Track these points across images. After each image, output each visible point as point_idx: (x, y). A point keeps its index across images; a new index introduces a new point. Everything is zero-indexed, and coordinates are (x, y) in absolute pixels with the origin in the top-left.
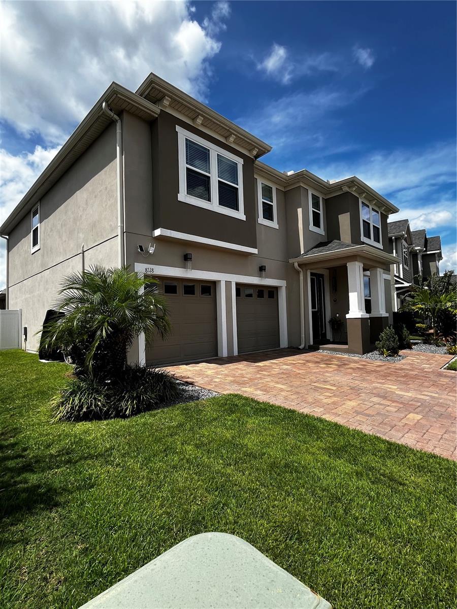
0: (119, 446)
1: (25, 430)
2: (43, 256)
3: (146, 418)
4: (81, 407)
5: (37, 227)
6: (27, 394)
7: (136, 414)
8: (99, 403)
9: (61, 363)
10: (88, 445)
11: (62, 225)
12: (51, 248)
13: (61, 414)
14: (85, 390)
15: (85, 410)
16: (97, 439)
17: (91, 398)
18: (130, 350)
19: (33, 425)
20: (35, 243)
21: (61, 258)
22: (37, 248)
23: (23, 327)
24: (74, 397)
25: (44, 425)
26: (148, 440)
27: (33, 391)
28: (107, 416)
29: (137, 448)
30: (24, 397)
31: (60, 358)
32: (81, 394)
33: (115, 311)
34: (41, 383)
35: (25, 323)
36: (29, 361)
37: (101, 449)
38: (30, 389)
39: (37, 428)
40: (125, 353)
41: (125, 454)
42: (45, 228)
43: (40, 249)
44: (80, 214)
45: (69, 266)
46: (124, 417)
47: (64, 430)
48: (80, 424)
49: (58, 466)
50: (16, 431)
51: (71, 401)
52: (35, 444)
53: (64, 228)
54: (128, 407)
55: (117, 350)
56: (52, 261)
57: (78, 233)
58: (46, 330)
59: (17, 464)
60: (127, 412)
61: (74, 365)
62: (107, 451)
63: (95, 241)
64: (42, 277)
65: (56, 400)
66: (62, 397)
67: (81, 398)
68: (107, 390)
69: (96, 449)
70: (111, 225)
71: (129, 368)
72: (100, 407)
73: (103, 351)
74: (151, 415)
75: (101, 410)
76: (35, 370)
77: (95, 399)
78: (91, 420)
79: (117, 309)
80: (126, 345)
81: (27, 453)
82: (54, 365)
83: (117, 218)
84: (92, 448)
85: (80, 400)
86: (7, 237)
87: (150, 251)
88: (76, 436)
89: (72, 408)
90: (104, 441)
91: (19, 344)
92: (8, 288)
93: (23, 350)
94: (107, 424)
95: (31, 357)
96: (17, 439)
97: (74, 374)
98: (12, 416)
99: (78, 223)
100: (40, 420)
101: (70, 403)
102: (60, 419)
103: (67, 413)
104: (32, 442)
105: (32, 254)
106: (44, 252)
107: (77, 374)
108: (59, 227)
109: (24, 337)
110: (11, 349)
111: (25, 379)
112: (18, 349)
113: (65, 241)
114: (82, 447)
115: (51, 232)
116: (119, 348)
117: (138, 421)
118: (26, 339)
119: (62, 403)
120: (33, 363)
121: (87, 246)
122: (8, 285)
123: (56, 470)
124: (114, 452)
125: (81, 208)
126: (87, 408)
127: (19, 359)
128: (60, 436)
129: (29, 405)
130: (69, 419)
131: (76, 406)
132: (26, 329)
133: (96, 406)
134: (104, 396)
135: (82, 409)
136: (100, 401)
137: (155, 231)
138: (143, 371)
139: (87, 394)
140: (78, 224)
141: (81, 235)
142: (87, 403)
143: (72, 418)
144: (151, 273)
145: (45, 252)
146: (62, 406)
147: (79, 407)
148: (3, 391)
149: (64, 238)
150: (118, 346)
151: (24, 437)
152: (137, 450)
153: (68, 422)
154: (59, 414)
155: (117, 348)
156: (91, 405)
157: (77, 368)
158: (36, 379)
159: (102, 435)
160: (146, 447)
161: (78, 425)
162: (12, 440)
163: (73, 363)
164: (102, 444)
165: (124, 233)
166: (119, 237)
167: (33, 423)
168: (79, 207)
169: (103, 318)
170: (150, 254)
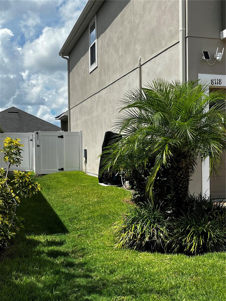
0: (185, 285)
1: (91, 252)
2: (100, 74)
3: (214, 259)
4: (143, 236)
5: (95, 43)
6: (91, 216)
7: (202, 253)
8: (161, 235)
9: (119, 188)
10: (152, 278)
11: (118, 37)
12: (108, 64)
13: (124, 240)
14: (146, 218)
15: (147, 239)
16: (162, 274)
17: (153, 227)
18: (193, 177)
19: (98, 248)
20: (93, 61)
21: (118, 75)
22: (94, 66)
23: (83, 149)
24: (136, 224)
25: (108, 250)
26: (219, 286)
27: (96, 214)
28: (169, 250)
29: (206, 292)
30: (88, 219)
31: (117, 182)
32: (143, 222)
33: (177, 131)
34: (103, 206)
35: (85, 146)
36: (90, 184)
37: (166, 285)
38: (93, 212)
39: (102, 251)
40: (188, 180)
41: (193, 295)
42: (102, 44)
43: (97, 67)
44: (137, 21)
45: (126, 83)
46: (189, 254)
47: (127, 258)
48: (143, 254)
49: (124, 293)
50: (83, 251)
51: (133, 228)
52: (102, 267)
53: (120, 42)
54: (193, 244)
55: (179, 177)
56: (109, 80)
57: (135, 44)
58: (105, 152)
59: (88, 284)
60: (192, 249)
61: (132, 191)
62: (172, 288)
63: (153, 52)
64: (99, 97)
65: (118, 225)
66: (125, 223)
67: (143, 226)
68: (170, 221)
69: (160, 283)
70: (171, 31)
71: (192, 200)
72: (162, 239)
73: (163, 177)
74: (220, 257)
75: (163, 242)
76: (95, 193)
77: (157, 229)
78: (153, 251)
79: (178, 129)
80: (188, 172)
81: (95, 274)
82: (113, 190)
83: (178, 21)
84: (156, 282)
85: (142, 228)
86: (68, 57)
87: (218, 58)
88: (139, 267)
89: (134, 236)
90: (168, 277)
91: (80, 166)
92: (70, 109)
93: (84, 172)
94: (171, 259)
95: (91, 179)
96: (86, 259)
97: (132, 200)
98: (79, 235)
99: (135, 33)
100: (104, 243)
101: (133, 230)
102: (123, 246)
103: (130, 240)
104: (98, 264)
105: (91, 73)
106: (101, 70)
107: (136, 201)
108: (115, 40)
109: (84, 159)
110: (73, 171)
111: (88, 201)
112: (79, 171)
113: (122, 55)
114: (146, 278)
115: (107, 47)
116: (181, 175)
117: (205, 261)
118: (86, 162)
119: (125, 230)
120: (93, 185)
121: (144, 58)
122: (69, 107)
123: (123, 297)
124: (181, 291)
125: (138, 16)
126: (150, 238)
127: (81, 181)
128: (123, 263)
129: (93, 227)
130: (131, 246)
131: (138, 234)
132: (86, 151)
133: (159, 237)
134: (167, 228)
135: (145, 238)
136: (162, 232)
137: (223, 31)
138: (209, 204)
139: (148, 223)
140: (135, 35)
141: (138, 47)
142: (149, 232)
143: (134, 246)
144: (218, 85)
145: (103, 70)
146: (125, 233)
147: (141, 235)
148: (70, 211)
149: (121, 53)
150: (181, 172)
151: (92, 258)
152: (206, 294)
153: (130, 250)
154: (122, 240)
155: (179, 175)
156: (153, 235)
157: (135, 194)
158: (98, 202)
159: (166, 270)
160: (216, 293)
161: (141, 255)
162: (81, 260)
163: (132, 188)
164: (166, 280)
165: (186, 38)
166: (180, 44)
167: (98, 245)
168: (136, 15)
169: (165, 140)
170: (217, 61)
